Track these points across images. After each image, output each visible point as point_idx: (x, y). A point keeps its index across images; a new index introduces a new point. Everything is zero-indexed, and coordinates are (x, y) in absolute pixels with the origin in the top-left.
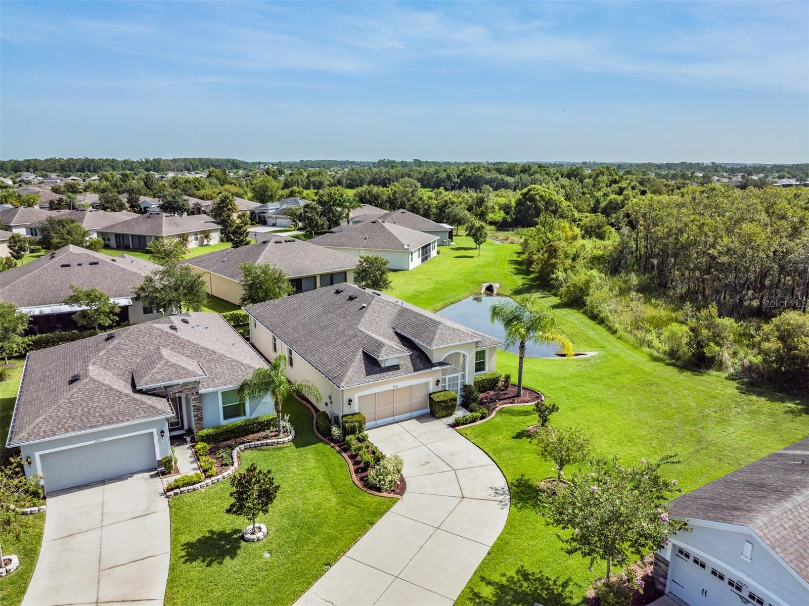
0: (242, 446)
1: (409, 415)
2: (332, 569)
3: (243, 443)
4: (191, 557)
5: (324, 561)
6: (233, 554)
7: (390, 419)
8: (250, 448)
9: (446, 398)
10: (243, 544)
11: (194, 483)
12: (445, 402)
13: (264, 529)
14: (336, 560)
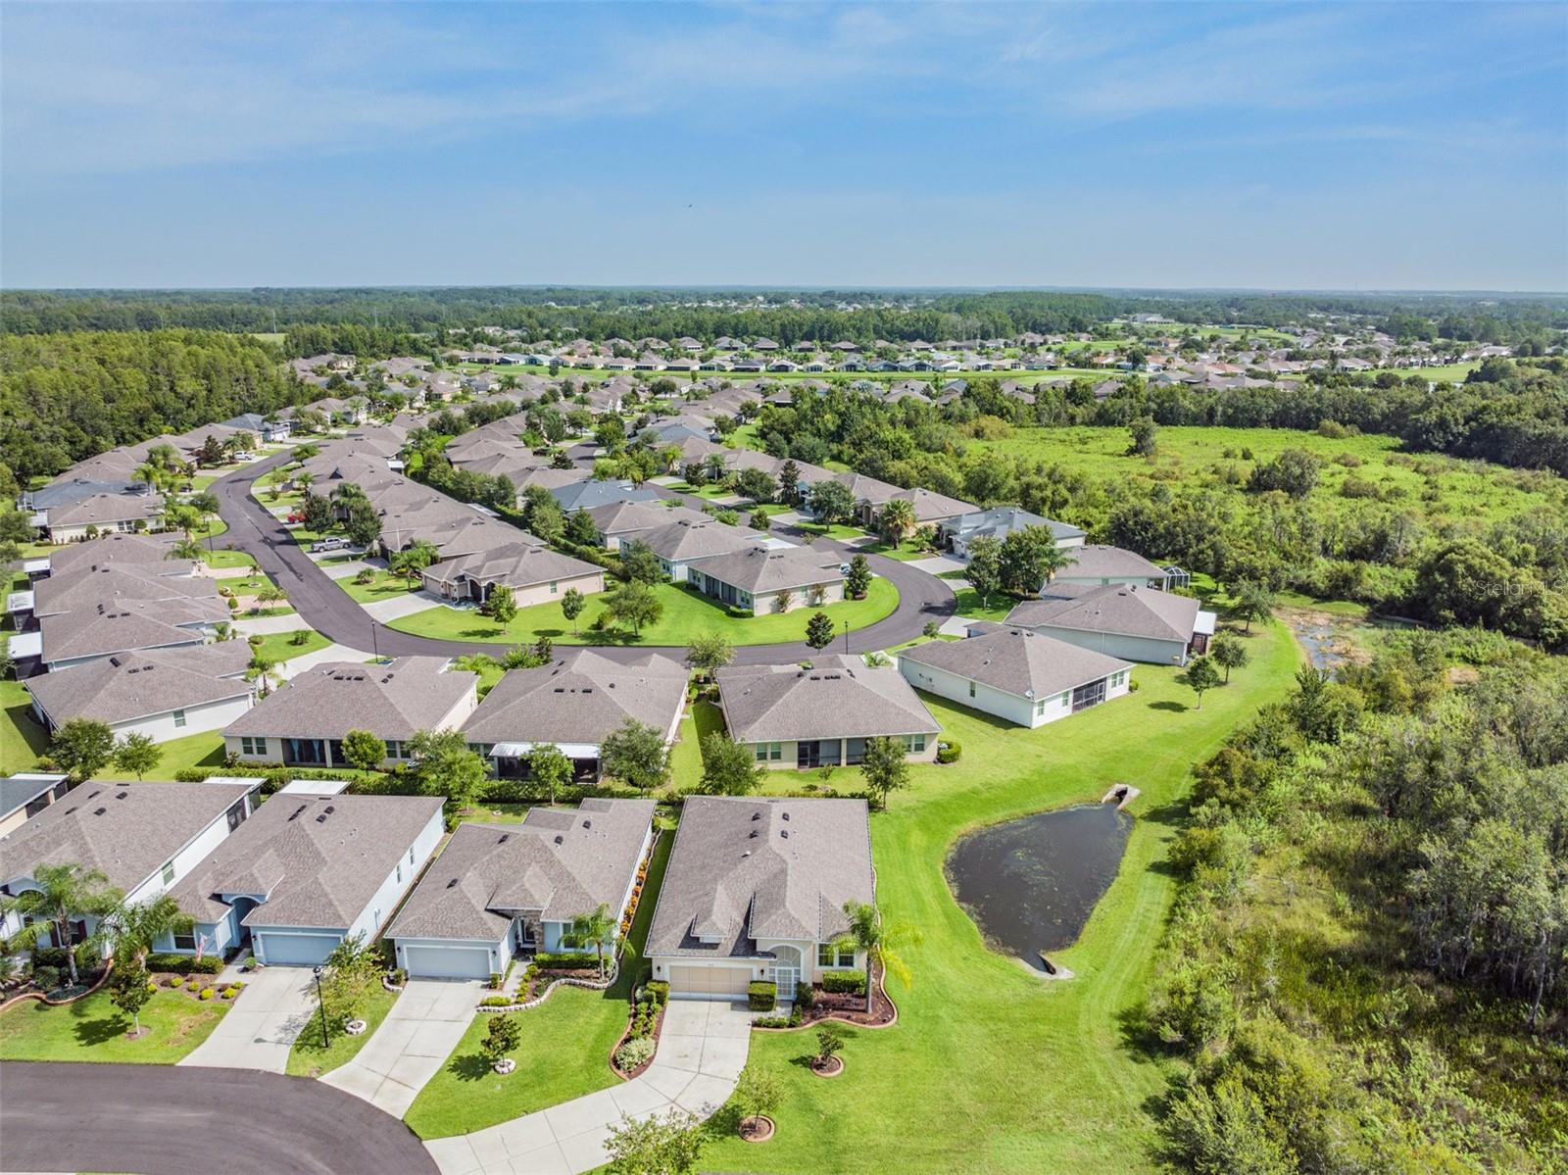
0: (563, 980)
1: (729, 996)
2: (526, 1117)
3: (567, 976)
4: (454, 1068)
5: (525, 1108)
6: (479, 1076)
7: (707, 995)
8: (570, 984)
9: (760, 992)
10: (492, 1071)
11: (502, 1005)
12: (758, 996)
13: (512, 1067)
14: (534, 1111)
